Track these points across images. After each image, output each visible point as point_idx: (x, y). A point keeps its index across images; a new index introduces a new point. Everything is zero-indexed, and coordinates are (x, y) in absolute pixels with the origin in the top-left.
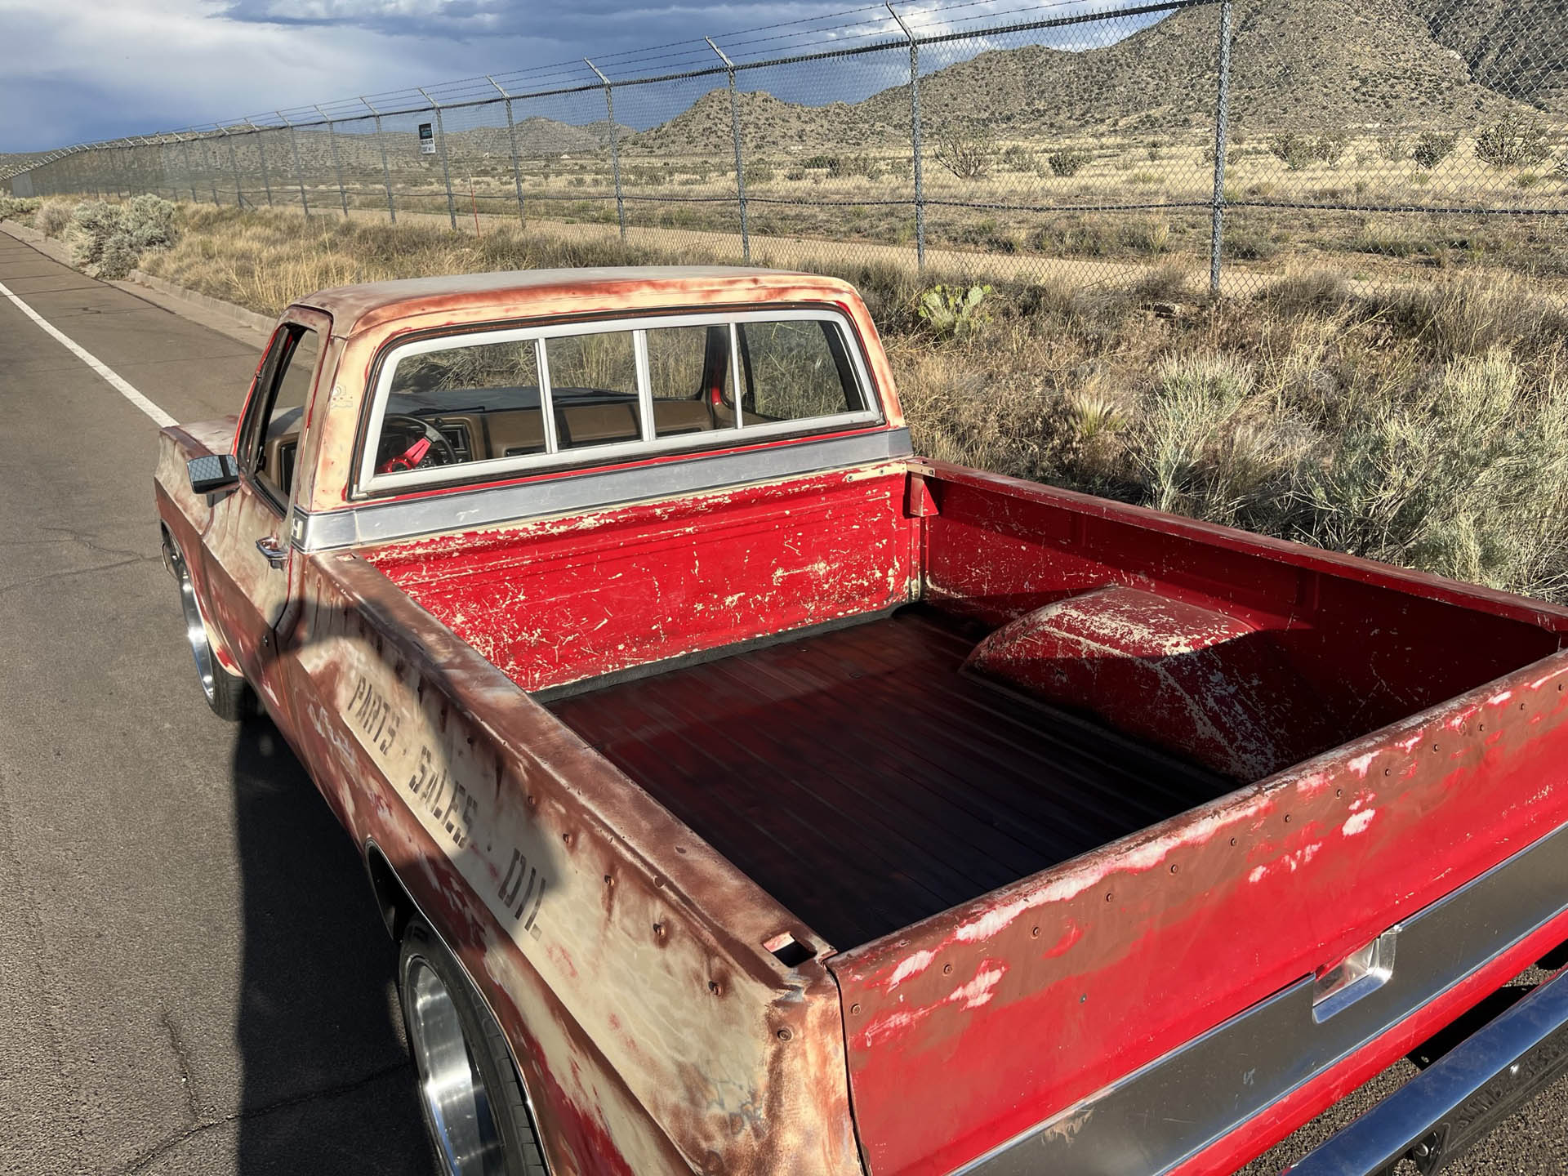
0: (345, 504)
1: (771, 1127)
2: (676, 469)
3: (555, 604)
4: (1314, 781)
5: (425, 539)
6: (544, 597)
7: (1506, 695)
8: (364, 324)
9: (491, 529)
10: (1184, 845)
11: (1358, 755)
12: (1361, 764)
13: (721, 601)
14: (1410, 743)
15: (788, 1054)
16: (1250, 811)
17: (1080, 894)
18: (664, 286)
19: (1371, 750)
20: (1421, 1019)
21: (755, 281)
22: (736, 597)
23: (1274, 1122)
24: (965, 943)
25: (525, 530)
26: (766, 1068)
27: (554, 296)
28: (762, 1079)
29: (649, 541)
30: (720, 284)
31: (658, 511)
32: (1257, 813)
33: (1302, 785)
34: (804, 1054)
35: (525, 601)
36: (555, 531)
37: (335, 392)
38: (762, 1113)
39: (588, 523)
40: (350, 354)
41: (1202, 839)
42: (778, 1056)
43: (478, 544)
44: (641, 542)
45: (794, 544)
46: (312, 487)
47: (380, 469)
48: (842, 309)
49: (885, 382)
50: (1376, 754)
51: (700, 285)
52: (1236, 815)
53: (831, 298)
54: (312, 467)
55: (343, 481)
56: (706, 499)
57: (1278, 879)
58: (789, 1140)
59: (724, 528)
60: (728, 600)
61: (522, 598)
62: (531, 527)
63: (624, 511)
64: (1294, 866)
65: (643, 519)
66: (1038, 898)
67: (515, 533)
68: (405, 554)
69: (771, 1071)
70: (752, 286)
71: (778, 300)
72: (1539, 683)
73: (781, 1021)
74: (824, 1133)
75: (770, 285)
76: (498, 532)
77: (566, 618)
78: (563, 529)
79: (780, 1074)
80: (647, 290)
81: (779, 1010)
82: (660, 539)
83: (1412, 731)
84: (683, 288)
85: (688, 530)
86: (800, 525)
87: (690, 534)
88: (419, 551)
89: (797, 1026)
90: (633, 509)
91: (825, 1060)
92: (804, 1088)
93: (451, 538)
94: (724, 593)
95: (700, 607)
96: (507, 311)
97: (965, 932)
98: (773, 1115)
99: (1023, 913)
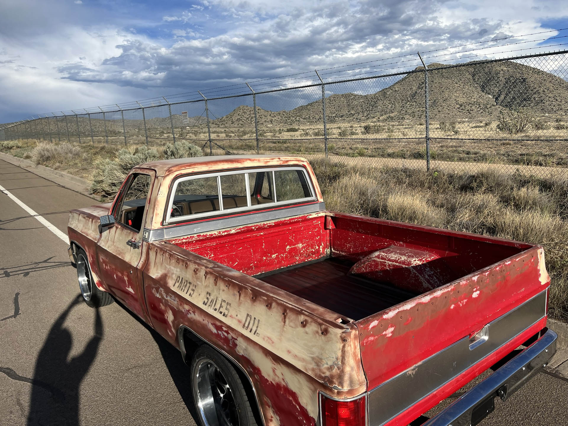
0: (161, 227)
1: (342, 366)
2: (257, 215)
3: (222, 257)
4: (464, 282)
5: (186, 237)
6: (219, 255)
7: (509, 262)
8: (168, 172)
9: (205, 234)
10: (434, 297)
11: (474, 276)
12: (475, 278)
13: (271, 256)
14: (487, 274)
15: (347, 345)
16: (449, 289)
17: (411, 308)
18: (253, 160)
19: (477, 275)
20: (497, 353)
21: (279, 159)
22: (275, 255)
23: (461, 380)
24: (385, 319)
25: (215, 234)
26: (340, 350)
27: (222, 163)
28: (339, 354)
29: (250, 237)
30: (269, 159)
31: (253, 228)
32: (451, 290)
33: (461, 283)
34: (351, 345)
35: (213, 257)
36: (223, 234)
37: (159, 193)
38: (340, 363)
39: (233, 231)
40: (164, 181)
41: (439, 296)
42: (344, 347)
43: (201, 238)
44: (248, 238)
45: (292, 238)
46: (152, 222)
47: (173, 215)
48: (304, 167)
49: (317, 188)
50: (478, 276)
51: (264, 160)
52: (446, 290)
53: (301, 163)
54: (151, 216)
55: (161, 220)
56: (267, 224)
57: (457, 307)
58: (347, 369)
59: (272, 233)
60: (273, 256)
61: (213, 255)
62: (217, 233)
63: (243, 228)
64: (461, 305)
65: (249, 230)
66: (401, 309)
67: (212, 235)
68: (180, 242)
69: (342, 351)
70: (279, 160)
71: (286, 164)
72: (518, 259)
73: (345, 337)
74: (356, 368)
75: (283, 160)
76: (207, 235)
77: (225, 262)
78: (226, 233)
79: (345, 351)
80: (249, 161)
81: (344, 334)
82: (253, 237)
83: (487, 271)
84: (259, 161)
85: (262, 234)
86: (294, 232)
87: (262, 235)
88: (184, 241)
89: (349, 338)
90: (246, 227)
91: (355, 348)
92: (351, 355)
93: (193, 237)
94: (272, 254)
95: (265, 258)
97: (385, 316)
98: (343, 363)
99: (398, 312)
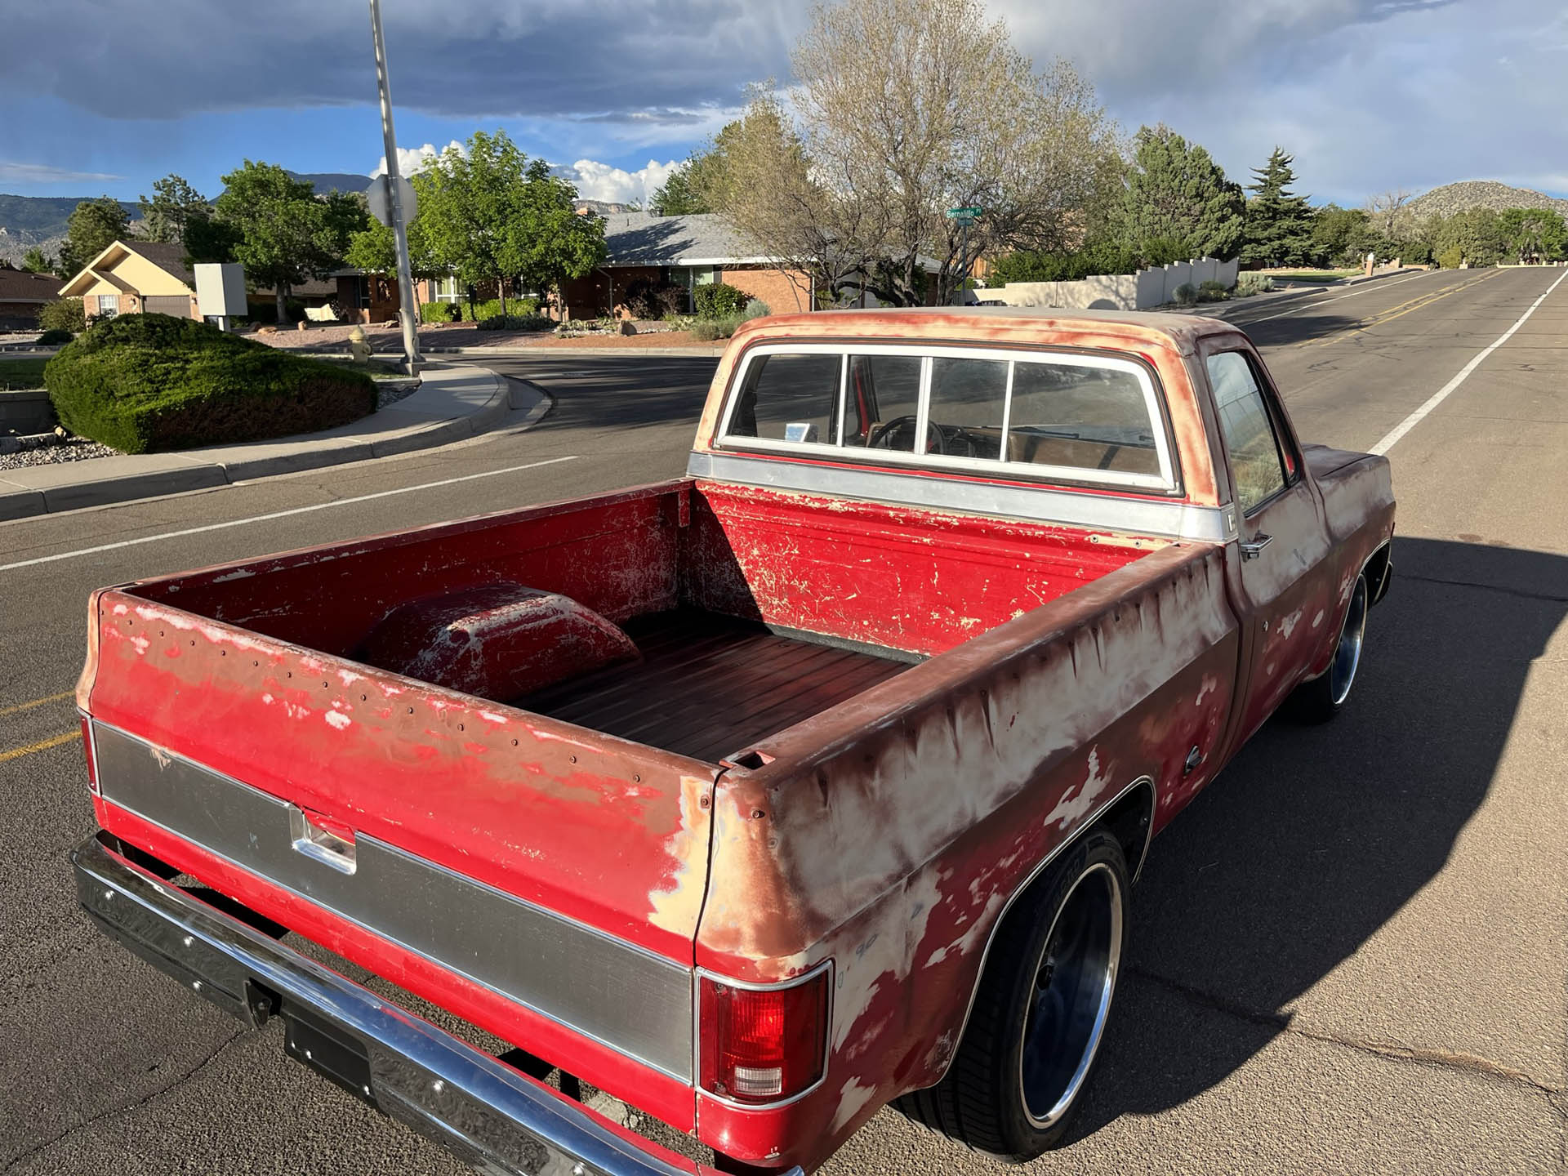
3: (818, 566)
4: (313, 664)
5: (733, 485)
6: (811, 557)
7: (501, 720)
9: (773, 491)
10: (231, 642)
11: (351, 670)
12: (349, 677)
13: (957, 618)
14: (391, 690)
16: (270, 652)
17: (182, 629)
18: (957, 321)
19: (362, 674)
21: (1051, 324)
22: (972, 621)
24: (138, 615)
25: (792, 498)
29: (890, 539)
30: (1013, 324)
31: (892, 514)
32: (273, 655)
33: (305, 660)
36: (811, 504)
39: (835, 506)
40: (729, 346)
41: (242, 648)
43: (761, 498)
44: (883, 538)
45: (1038, 590)
48: (1147, 362)
50: (362, 678)
51: (991, 323)
52: (261, 648)
53: (1136, 348)
55: (710, 435)
56: (936, 515)
57: (278, 711)
59: (960, 549)
60: (964, 621)
61: (797, 552)
62: (797, 497)
63: (866, 505)
65: (876, 516)
67: (784, 498)
68: (719, 491)
70: (1046, 327)
71: (1069, 344)
72: (545, 735)
75: (1065, 329)
76: (775, 494)
78: (817, 505)
80: (941, 323)
82: (900, 541)
83: (400, 685)
84: (975, 324)
85: (925, 540)
87: (926, 545)
88: (727, 492)
90: (873, 506)
93: (747, 489)
94: (960, 613)
95: (936, 616)
96: (829, 329)
99: (160, 619)
